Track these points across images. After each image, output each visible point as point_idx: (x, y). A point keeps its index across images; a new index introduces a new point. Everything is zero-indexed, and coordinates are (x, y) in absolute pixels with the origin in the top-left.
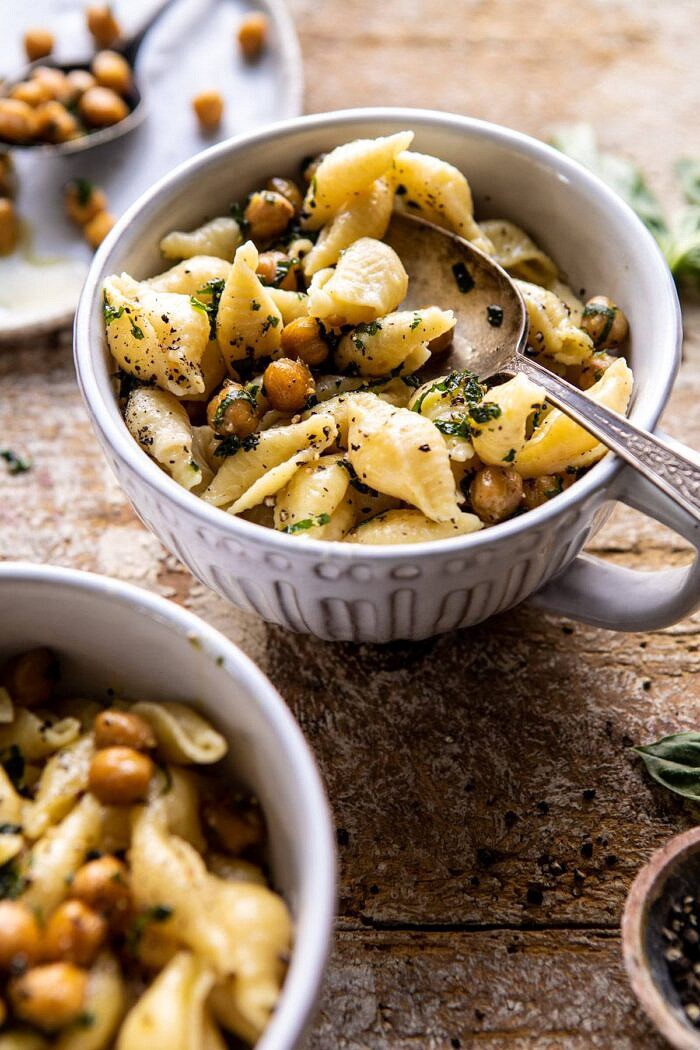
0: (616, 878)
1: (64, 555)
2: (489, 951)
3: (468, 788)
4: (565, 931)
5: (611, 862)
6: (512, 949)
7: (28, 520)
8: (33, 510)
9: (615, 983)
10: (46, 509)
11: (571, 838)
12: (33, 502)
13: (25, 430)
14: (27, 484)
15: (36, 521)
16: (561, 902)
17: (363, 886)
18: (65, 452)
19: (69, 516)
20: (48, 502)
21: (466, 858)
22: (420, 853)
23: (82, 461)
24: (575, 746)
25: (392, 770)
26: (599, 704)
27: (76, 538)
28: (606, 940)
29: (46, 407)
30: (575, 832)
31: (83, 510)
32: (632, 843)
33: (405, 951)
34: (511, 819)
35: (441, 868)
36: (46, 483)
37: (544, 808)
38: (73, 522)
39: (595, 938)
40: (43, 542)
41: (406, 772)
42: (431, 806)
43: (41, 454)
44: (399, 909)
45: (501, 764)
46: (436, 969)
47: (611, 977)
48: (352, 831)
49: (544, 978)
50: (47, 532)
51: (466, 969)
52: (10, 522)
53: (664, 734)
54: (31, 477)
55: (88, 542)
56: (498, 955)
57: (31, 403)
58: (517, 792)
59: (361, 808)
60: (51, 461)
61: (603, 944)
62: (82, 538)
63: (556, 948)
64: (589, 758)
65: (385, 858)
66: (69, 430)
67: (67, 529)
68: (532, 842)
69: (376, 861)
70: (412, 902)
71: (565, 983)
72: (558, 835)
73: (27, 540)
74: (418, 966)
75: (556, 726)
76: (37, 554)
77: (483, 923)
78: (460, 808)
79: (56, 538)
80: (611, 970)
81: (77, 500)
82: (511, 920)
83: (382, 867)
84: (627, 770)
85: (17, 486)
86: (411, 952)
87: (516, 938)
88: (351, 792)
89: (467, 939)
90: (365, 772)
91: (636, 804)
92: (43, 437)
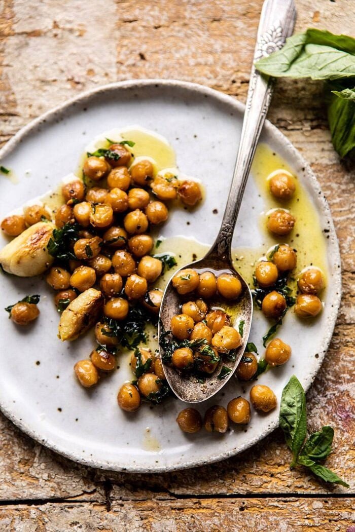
2: (231, 511)
4: (267, 499)
6: (242, 509)
9: (290, 526)
28: (287, 503)
33: (191, 511)
39: (282, 503)
46: (205, 521)
47: (288, 523)
49: (257, 524)
51: (220, 520)
56: (235, 513)
61: (285, 506)
63: (262, 508)
71: (266, 527)
74: (197, 519)
77: (228, 494)
80: (288, 520)
82: (241, 492)
86: (194, 512)
87: (244, 503)
89: (220, 504)
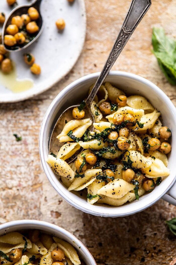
0: (161, 255)
1: (32, 165)
3: (129, 231)
5: (160, 251)
7: (22, 155)
8: (23, 152)
10: (26, 152)
11: (151, 244)
12: (23, 150)
13: (19, 127)
14: (21, 144)
15: (25, 155)
16: (149, 261)
17: (105, 256)
18: (30, 134)
19: (33, 154)
20: (27, 150)
21: (128, 250)
22: (118, 248)
23: (34, 137)
24: (153, 220)
25: (111, 226)
26: (158, 209)
27: (34, 160)
29: (24, 120)
30: (152, 243)
31: (35, 152)
32: (165, 246)
34: (138, 240)
35: (123, 252)
36: (26, 144)
37: (145, 237)
38: (33, 156)
40: (27, 161)
41: (115, 227)
42: (120, 236)
43: (24, 135)
44: (113, 262)
45: (136, 225)
48: (103, 243)
50: (27, 159)
52: (18, 155)
53: (173, 217)
54: (22, 142)
55: (38, 162)
57: (20, 119)
58: (139, 232)
59: (105, 236)
60: (27, 137)
62: (36, 161)
64: (156, 223)
65: (110, 249)
66: (30, 128)
67: (32, 158)
68: (143, 246)
69: (108, 250)
70: (116, 261)
72: (148, 243)
73: (23, 161)
75: (149, 215)
76: (26, 165)
78: (126, 237)
79: (30, 161)
81: (34, 149)
83: (110, 252)
84: (164, 227)
85: (18, 145)
88: (102, 232)
90: (105, 227)
91: (166, 236)
92: (24, 130)
